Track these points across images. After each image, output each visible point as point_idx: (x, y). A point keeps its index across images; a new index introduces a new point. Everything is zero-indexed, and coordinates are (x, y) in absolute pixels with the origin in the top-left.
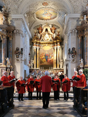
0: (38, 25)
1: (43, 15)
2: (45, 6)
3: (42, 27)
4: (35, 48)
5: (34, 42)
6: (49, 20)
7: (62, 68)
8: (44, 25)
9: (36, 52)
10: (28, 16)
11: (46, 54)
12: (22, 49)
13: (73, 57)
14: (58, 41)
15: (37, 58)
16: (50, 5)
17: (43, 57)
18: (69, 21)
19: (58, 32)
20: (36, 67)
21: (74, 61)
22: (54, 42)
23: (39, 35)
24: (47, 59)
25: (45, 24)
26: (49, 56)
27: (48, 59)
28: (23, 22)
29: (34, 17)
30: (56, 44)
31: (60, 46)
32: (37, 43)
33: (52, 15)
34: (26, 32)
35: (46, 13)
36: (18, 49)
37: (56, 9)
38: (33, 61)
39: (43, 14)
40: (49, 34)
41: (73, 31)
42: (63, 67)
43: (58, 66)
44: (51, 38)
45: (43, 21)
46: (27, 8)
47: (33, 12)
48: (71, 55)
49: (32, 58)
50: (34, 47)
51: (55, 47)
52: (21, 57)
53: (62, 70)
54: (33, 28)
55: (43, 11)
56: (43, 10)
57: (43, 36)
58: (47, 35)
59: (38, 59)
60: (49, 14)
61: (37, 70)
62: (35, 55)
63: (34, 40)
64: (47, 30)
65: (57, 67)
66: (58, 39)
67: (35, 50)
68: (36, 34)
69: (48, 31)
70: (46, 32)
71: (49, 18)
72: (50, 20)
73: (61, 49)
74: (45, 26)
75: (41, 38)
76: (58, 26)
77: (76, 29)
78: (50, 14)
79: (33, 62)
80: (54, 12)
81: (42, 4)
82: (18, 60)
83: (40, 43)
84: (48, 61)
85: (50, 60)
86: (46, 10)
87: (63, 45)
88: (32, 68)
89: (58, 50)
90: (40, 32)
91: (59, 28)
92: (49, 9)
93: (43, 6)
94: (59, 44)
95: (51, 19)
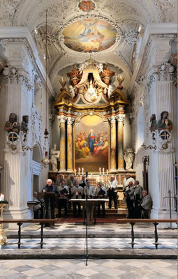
0: (69, 67)
1: (82, 39)
2: (86, 13)
3: (80, 70)
4: (63, 121)
5: (61, 105)
6: (95, 51)
7: (131, 170)
8: (83, 65)
9: (64, 130)
10: (44, 41)
11: (90, 135)
12: (25, 119)
13: (163, 138)
14: (119, 102)
15: (68, 146)
16: (100, 10)
17: (82, 143)
18: (148, 44)
19: (119, 80)
20: (66, 168)
21: (167, 147)
22: (110, 106)
23: (72, 89)
24: (94, 147)
25: (87, 64)
26: (98, 140)
27: (95, 149)
28: (29, 48)
29: (58, 43)
30: (115, 110)
31: (124, 116)
32: (66, 108)
33: (102, 37)
34: (39, 80)
35: (90, 30)
36: (13, 118)
37: (114, 20)
38: (58, 152)
39: (82, 35)
40: (97, 87)
41: (163, 67)
42: (132, 167)
43: (121, 165)
44: (101, 96)
45: (82, 53)
46: (41, 14)
47: (55, 27)
48: (157, 131)
49: (55, 146)
50: (59, 117)
51: (113, 117)
52: (23, 138)
53: (131, 175)
54: (58, 74)
55: (82, 26)
56: (80, 23)
57: (81, 91)
58: (91, 89)
59: (69, 148)
60: (96, 34)
61: (68, 174)
62: (63, 138)
63: (61, 101)
64: (91, 77)
65: (117, 168)
66: (120, 98)
67: (63, 126)
68: (66, 87)
69: (93, 79)
70: (89, 81)
71: (96, 45)
72: (99, 53)
73: (126, 123)
74: (88, 67)
75: (76, 95)
76: (117, 67)
77: (169, 62)
78: (99, 34)
79: (58, 156)
80: (109, 27)
81: (79, 6)
82: (14, 148)
83: (74, 109)
84: (96, 153)
85: (101, 150)
86: (88, 23)
87: (131, 112)
88: (55, 170)
89: (120, 124)
90: (75, 82)
91: (121, 71)
92: (97, 21)
93: (81, 12)
94: (121, 109)
95: (101, 49)
